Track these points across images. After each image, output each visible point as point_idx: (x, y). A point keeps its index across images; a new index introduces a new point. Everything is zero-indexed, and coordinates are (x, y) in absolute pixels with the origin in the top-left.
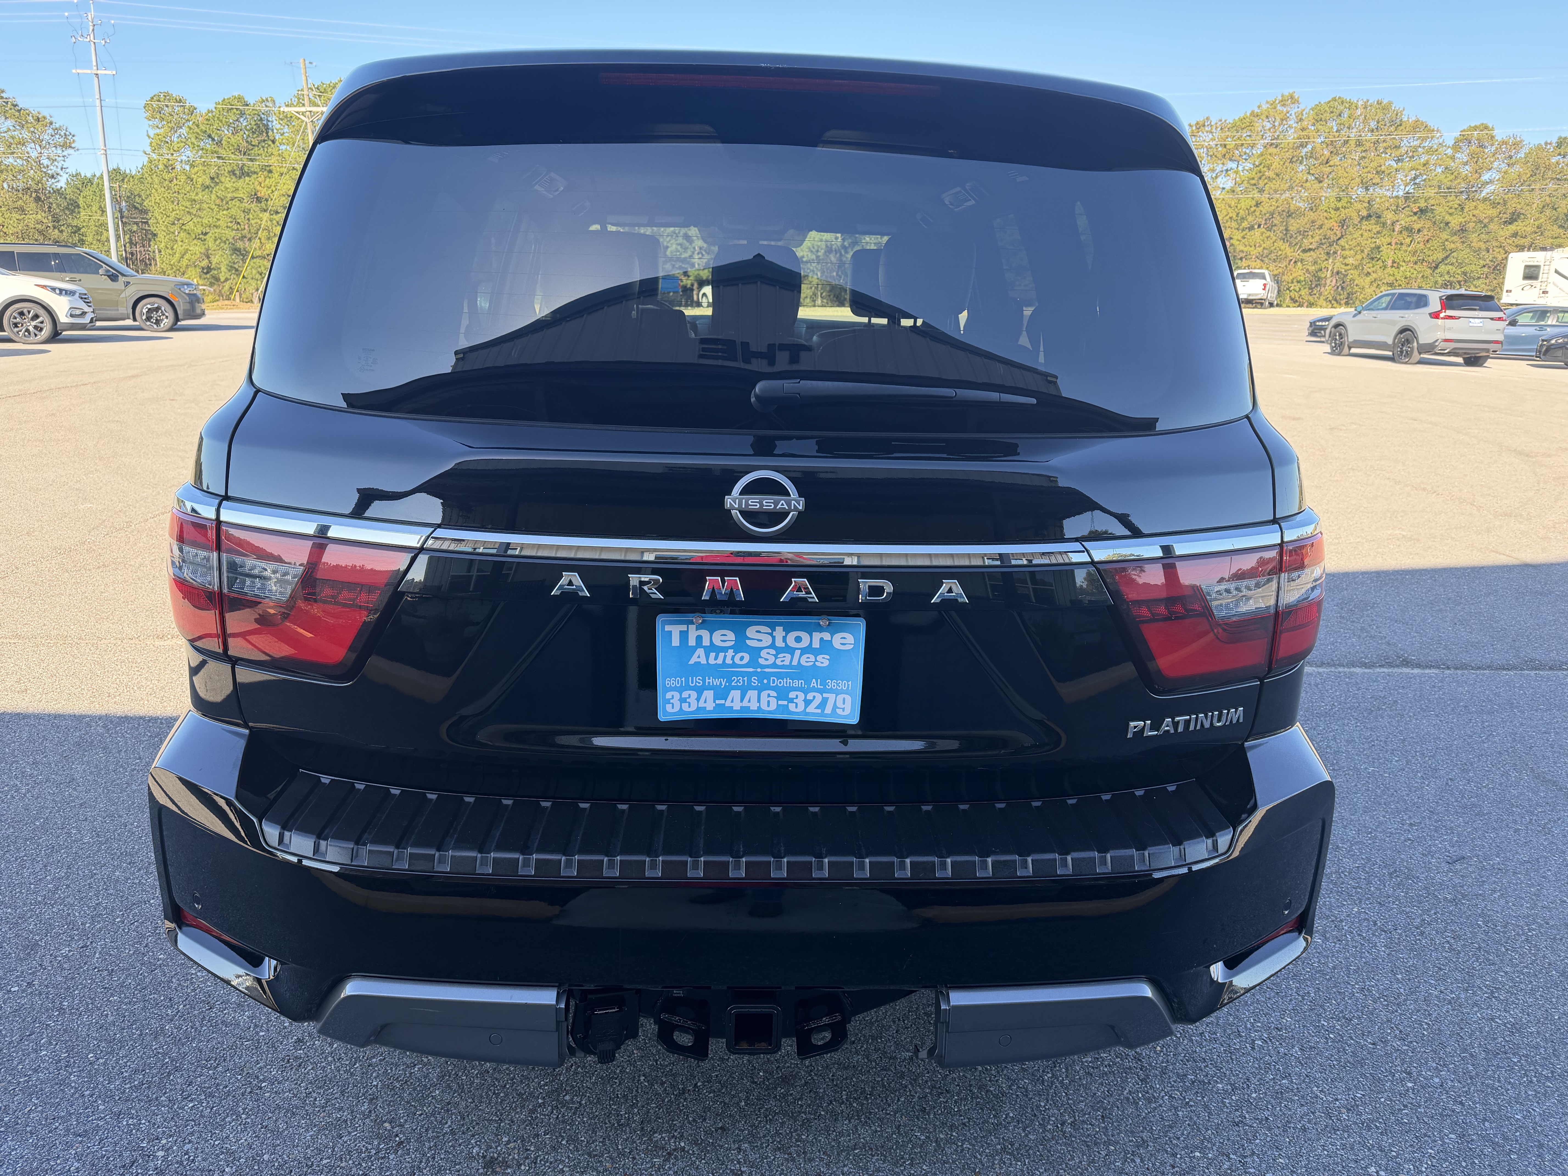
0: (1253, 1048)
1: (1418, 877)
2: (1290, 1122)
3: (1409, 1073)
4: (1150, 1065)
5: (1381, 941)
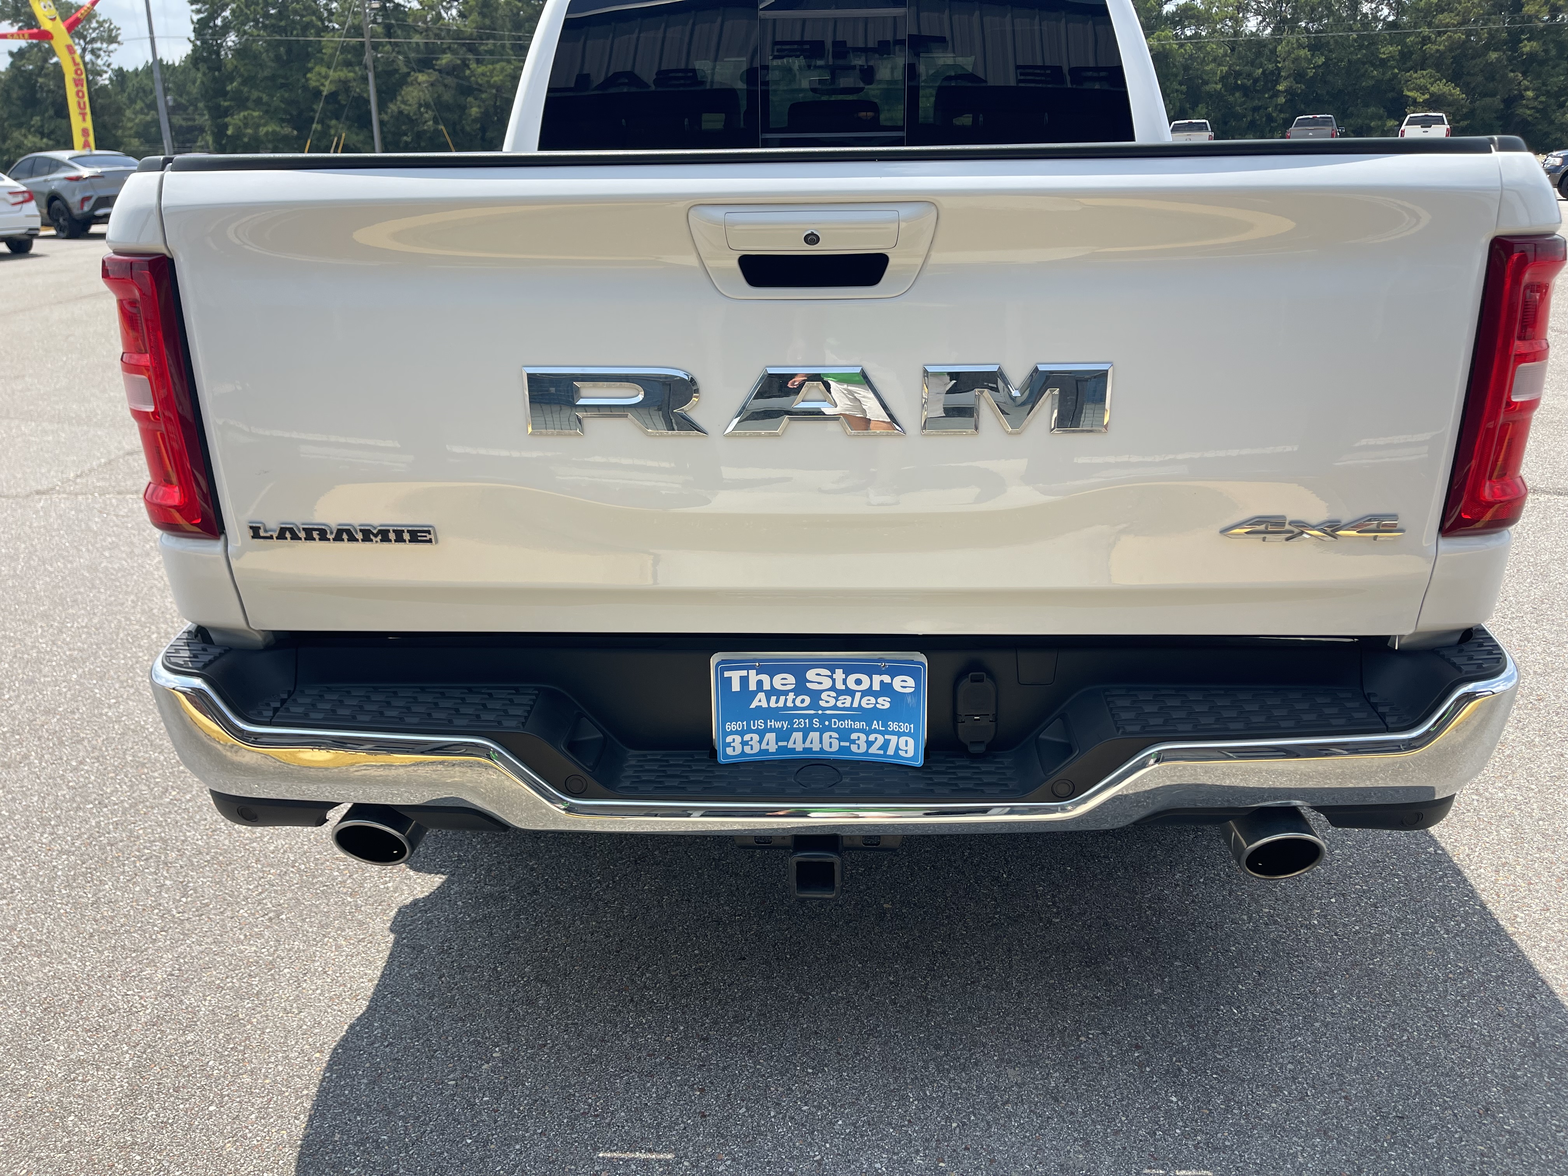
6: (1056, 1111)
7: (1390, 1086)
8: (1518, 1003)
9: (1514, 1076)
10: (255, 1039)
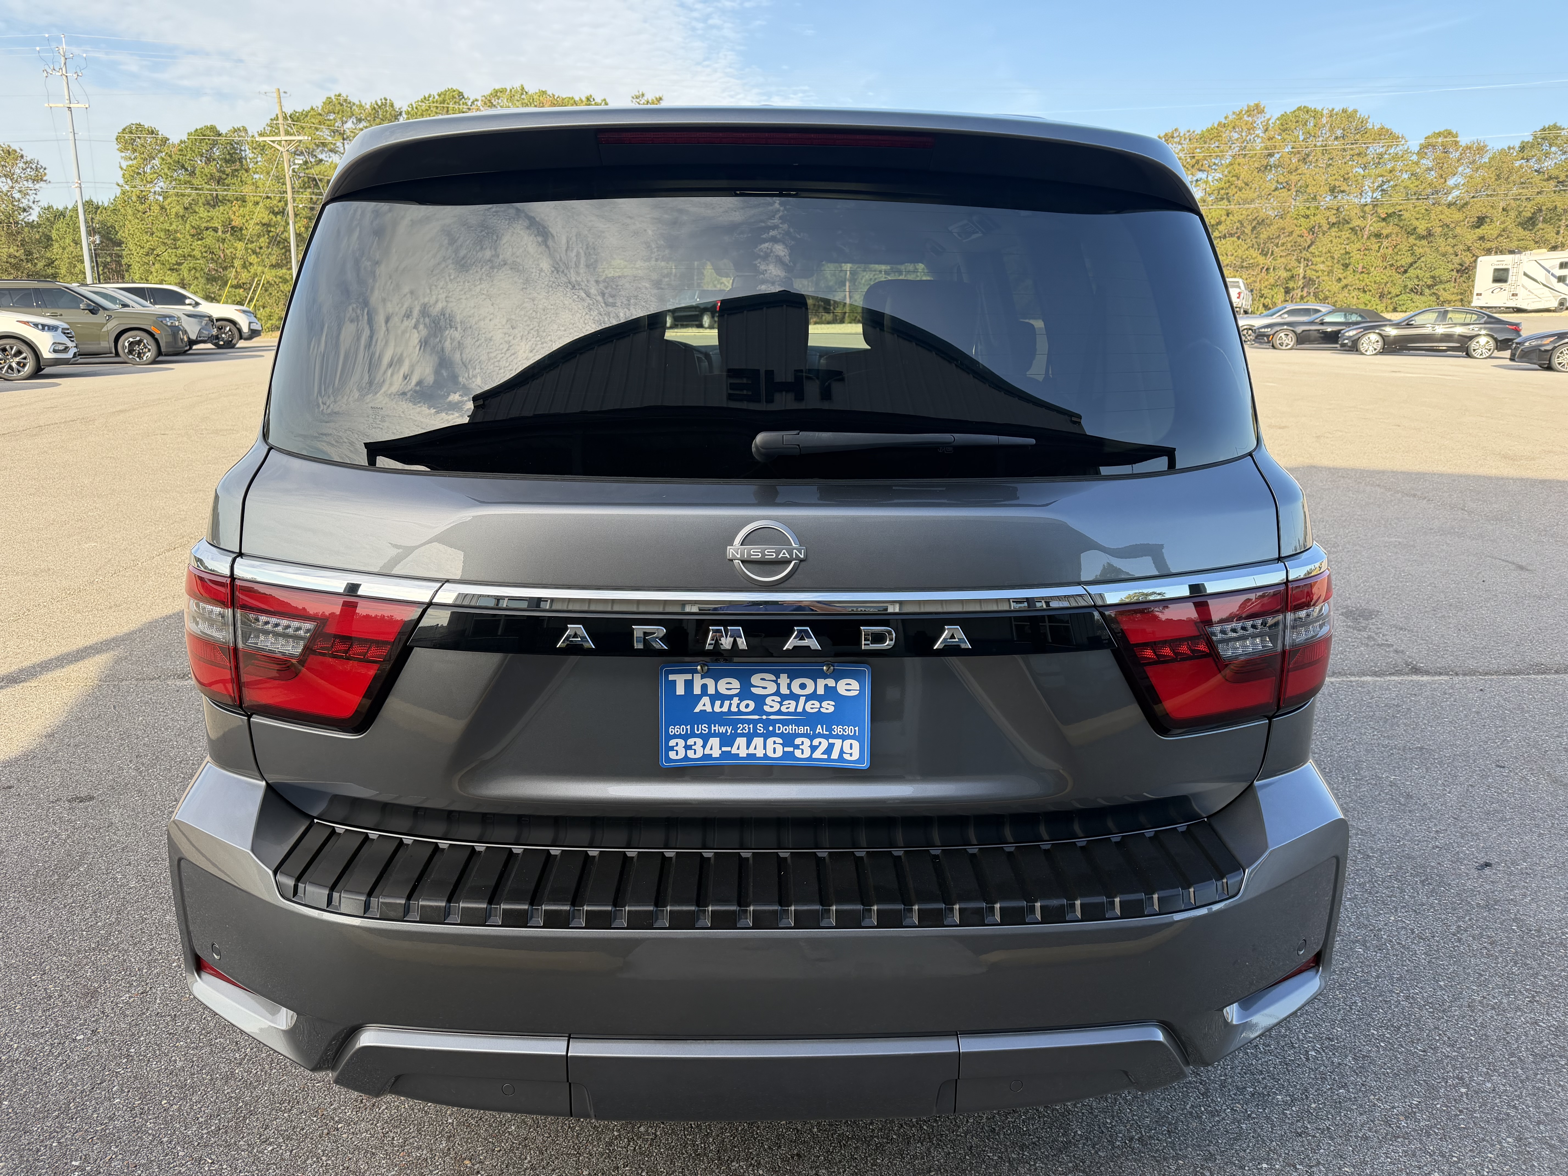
0: (1308, 1059)
1: (1450, 884)
2: (1351, 1132)
3: (1462, 1079)
4: (1209, 1079)
5: (1421, 949)
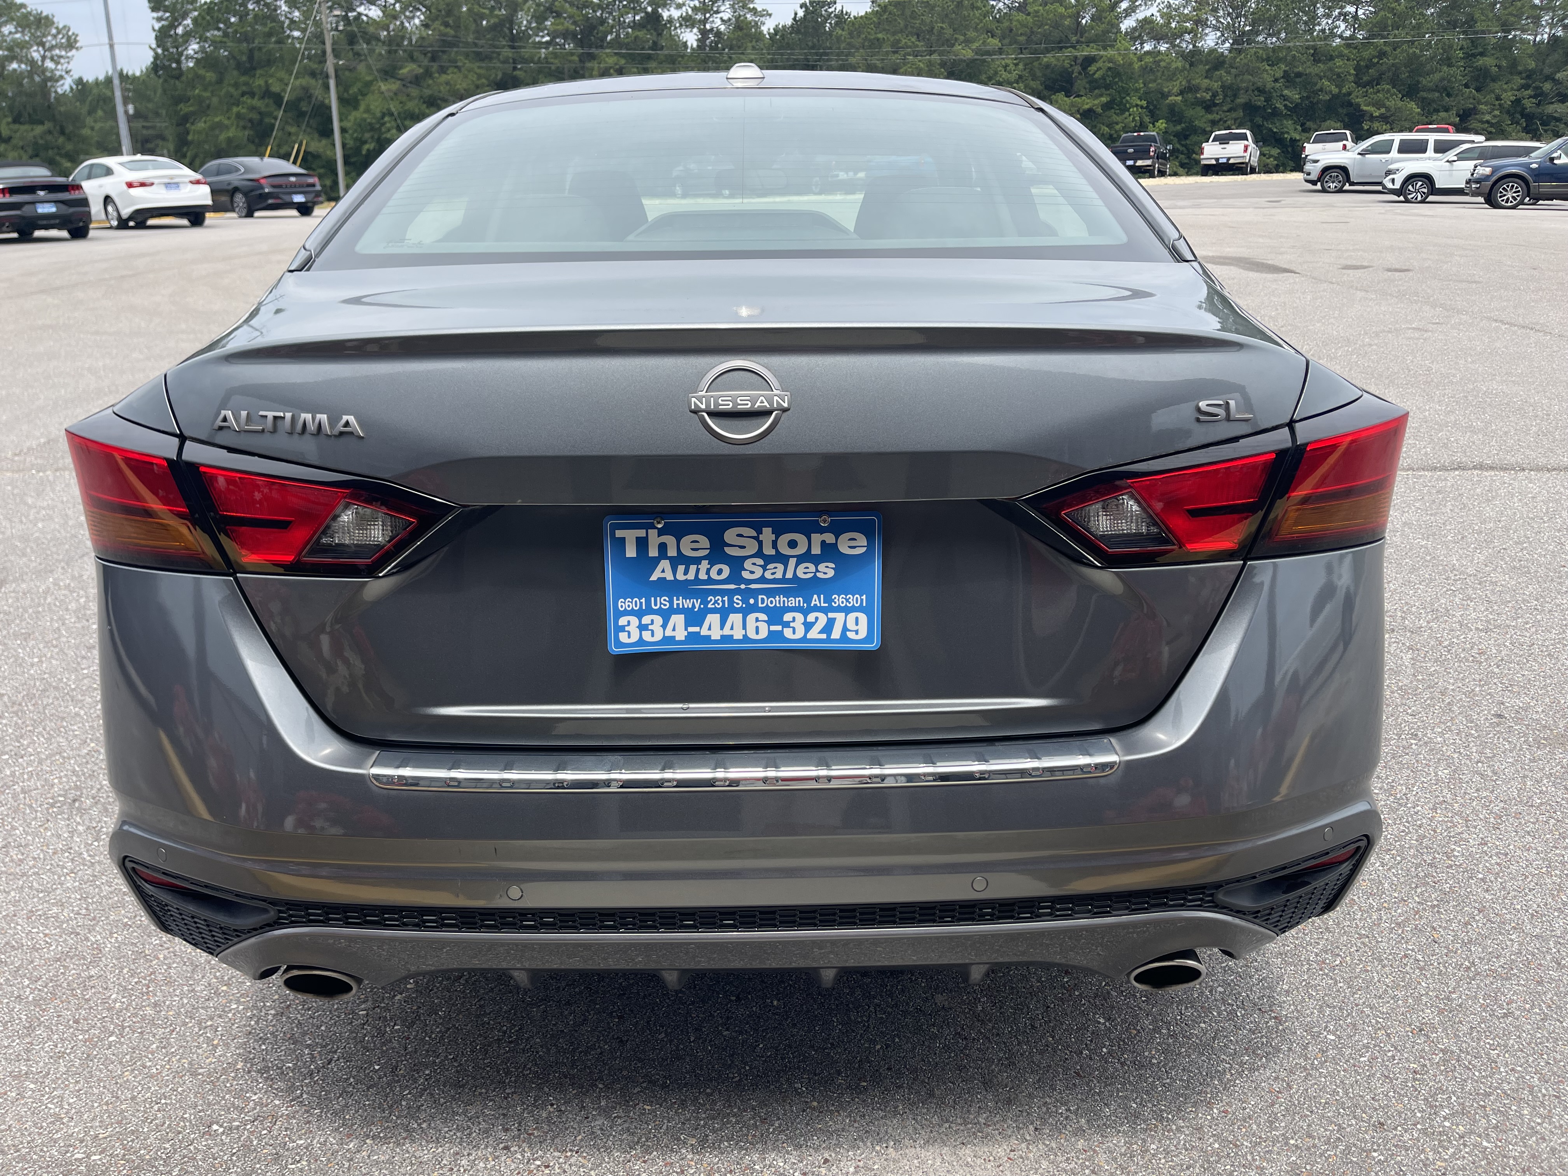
6: (982, 1033)
7: (1321, 1007)
8: (1453, 930)
9: (1448, 999)
10: (160, 973)
